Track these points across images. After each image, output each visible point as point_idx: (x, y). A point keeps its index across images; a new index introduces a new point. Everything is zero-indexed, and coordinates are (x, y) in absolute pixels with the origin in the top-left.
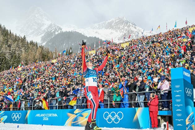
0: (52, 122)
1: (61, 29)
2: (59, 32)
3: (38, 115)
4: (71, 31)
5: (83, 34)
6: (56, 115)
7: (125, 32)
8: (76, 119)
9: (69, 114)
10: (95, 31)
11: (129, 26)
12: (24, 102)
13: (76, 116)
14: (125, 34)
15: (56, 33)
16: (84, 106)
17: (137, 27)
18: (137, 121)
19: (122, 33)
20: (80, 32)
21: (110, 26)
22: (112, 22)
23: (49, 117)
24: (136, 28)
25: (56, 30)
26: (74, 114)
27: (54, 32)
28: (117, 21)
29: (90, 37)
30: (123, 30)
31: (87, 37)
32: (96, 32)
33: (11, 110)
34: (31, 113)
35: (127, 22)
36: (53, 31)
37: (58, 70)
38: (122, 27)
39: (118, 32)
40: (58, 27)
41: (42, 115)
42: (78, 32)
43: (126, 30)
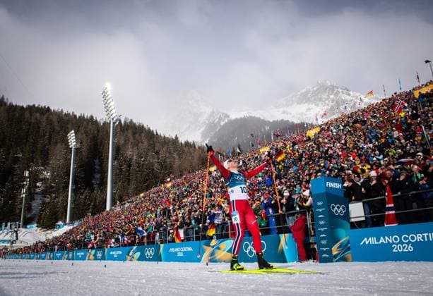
0: (188, 258)
1: (228, 117)
2: (226, 121)
3: (172, 250)
4: (243, 117)
5: (262, 118)
6: (190, 249)
7: (331, 104)
8: (212, 254)
9: (205, 247)
10: (281, 110)
11: (337, 93)
12: (158, 234)
13: (212, 249)
14: (332, 107)
15: (222, 123)
16: (225, 234)
17: (351, 93)
18: (282, 252)
19: (326, 107)
20: (258, 116)
21: (305, 98)
22: (308, 91)
23: (183, 252)
24: (349, 95)
25: (220, 119)
26: (210, 246)
27: (219, 122)
28: (315, 89)
29: (274, 121)
30: (327, 102)
31: (269, 122)
32: (284, 112)
33: (146, 244)
34: (164, 248)
35: (333, 88)
36: (217, 120)
37: (215, 182)
38: (325, 96)
39: (320, 105)
40: (223, 114)
41: (177, 250)
42: (254, 117)
43: (333, 100)
